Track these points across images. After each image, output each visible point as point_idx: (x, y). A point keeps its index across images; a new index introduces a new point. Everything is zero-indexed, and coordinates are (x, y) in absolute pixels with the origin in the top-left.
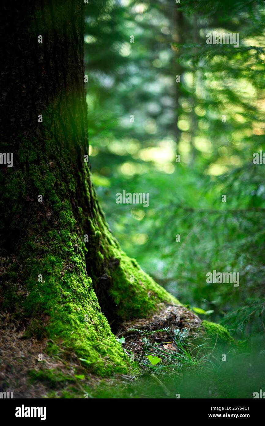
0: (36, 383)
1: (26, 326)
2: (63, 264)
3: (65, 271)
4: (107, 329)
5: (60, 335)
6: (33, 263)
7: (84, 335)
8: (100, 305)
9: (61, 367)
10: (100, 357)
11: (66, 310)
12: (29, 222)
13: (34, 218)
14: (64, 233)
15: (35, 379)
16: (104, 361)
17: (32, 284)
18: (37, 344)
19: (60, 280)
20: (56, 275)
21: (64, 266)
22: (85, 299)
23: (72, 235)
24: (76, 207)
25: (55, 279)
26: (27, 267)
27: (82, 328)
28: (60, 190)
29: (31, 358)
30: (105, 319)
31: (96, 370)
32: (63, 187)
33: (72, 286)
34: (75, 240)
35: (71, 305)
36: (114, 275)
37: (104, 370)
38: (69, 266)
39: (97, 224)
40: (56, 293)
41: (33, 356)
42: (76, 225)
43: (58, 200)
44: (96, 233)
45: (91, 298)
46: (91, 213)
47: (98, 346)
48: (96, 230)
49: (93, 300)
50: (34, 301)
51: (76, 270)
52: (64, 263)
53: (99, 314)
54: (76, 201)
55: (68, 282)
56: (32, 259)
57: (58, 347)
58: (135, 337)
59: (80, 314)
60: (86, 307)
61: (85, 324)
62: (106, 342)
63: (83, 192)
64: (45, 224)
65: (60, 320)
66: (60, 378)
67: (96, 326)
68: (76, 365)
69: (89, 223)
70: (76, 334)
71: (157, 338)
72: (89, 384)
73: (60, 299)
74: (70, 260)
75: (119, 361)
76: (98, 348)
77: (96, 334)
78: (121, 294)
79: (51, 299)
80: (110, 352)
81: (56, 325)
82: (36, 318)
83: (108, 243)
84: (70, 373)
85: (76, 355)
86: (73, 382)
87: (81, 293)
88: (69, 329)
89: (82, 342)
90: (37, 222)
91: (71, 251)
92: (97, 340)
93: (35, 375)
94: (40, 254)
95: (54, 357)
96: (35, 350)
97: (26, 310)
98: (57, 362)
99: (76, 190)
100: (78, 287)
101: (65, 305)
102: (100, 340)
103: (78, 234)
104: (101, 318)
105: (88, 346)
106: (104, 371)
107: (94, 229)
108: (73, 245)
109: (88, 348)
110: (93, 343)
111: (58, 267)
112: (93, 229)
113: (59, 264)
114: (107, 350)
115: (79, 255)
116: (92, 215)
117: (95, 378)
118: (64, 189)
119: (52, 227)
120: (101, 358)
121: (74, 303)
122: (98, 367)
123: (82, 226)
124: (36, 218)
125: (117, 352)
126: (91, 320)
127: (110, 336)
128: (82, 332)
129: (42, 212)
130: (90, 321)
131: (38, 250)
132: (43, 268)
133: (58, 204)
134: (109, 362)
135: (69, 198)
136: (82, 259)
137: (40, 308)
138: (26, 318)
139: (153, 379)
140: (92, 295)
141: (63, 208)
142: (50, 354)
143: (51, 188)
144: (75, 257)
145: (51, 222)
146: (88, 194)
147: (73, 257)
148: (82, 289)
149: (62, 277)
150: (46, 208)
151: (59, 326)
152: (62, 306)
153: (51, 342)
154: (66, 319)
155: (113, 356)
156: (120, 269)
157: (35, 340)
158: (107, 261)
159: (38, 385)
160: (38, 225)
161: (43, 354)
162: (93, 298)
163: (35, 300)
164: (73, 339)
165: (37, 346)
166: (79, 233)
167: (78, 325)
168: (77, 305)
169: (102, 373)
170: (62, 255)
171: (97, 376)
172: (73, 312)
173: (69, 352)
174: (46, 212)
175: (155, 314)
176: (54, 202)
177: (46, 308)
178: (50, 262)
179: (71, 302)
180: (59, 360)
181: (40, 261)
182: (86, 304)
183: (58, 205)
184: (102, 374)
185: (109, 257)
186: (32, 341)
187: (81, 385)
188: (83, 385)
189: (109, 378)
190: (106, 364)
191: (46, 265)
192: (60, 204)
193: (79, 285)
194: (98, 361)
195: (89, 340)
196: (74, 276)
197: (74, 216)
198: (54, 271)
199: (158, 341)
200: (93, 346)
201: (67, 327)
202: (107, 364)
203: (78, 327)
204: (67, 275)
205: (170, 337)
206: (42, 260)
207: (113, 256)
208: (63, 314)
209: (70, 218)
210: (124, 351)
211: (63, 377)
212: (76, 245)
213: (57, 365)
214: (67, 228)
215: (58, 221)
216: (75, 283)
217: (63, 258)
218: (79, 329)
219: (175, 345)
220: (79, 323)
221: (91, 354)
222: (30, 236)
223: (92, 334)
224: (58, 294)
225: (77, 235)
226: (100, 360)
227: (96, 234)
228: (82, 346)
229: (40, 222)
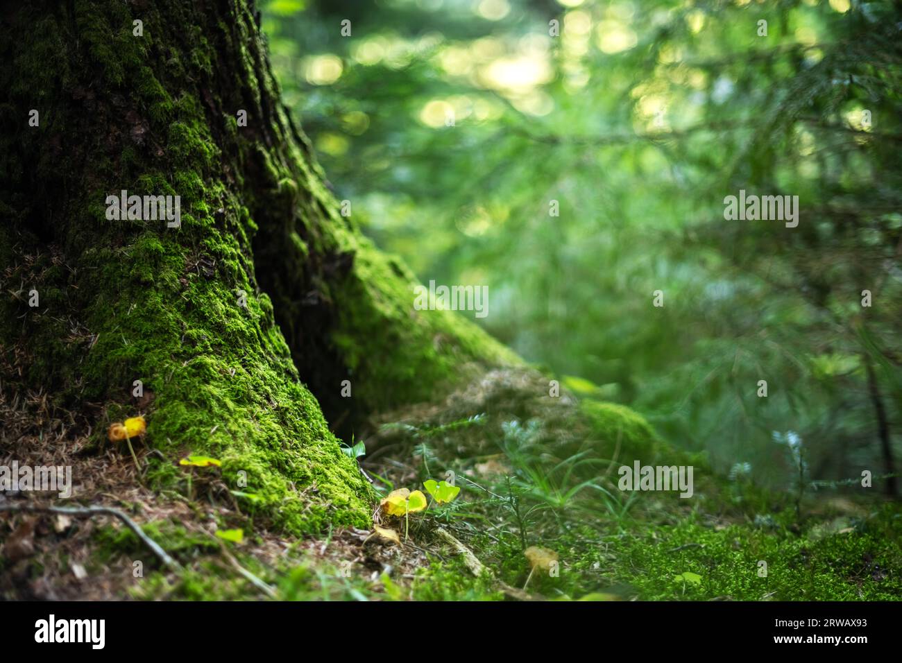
0: (115, 560)
1: (92, 424)
2: (183, 259)
3: (191, 276)
4: (314, 421)
5: (180, 437)
6: (104, 260)
7: (245, 434)
8: (295, 363)
9: (182, 516)
10: (294, 488)
11: (194, 375)
12: (86, 156)
13: (99, 144)
14: (185, 178)
15: (113, 550)
16: (303, 497)
17: (104, 315)
18: (122, 464)
19: (177, 299)
20: (167, 287)
21: (188, 265)
22: (252, 346)
23: (209, 185)
24: (216, 114)
25: (163, 296)
26: (88, 271)
27: (241, 417)
28: (168, 67)
29: (104, 499)
30: (309, 399)
31: (282, 522)
32: (176, 60)
33: (211, 315)
34: (217, 199)
35: (208, 360)
36: (342, 295)
37: (304, 520)
38: (203, 264)
39: (284, 164)
40: (167, 332)
41: (108, 494)
42: (218, 160)
43: (163, 92)
44: (282, 185)
45: (269, 346)
46: (266, 133)
47: (287, 462)
48: (281, 178)
49: (277, 353)
50: (109, 357)
51: (222, 273)
52: (188, 257)
53: (294, 386)
54: (216, 97)
55: (200, 305)
56: (99, 250)
57: (175, 467)
58: (401, 449)
59: (235, 384)
60: (253, 366)
61: (251, 408)
62: (311, 452)
63: (237, 75)
64: (130, 156)
65: (182, 400)
66: (177, 542)
67: (281, 413)
68: (225, 510)
69: (259, 158)
70: (225, 433)
71: (460, 449)
72: (258, 555)
73: (179, 346)
74: (204, 248)
75: (345, 498)
76: (287, 467)
77: (281, 432)
78: (362, 343)
79: (153, 349)
80: (321, 476)
81: (169, 412)
82: (117, 402)
83: (320, 214)
84: (206, 528)
85: (224, 486)
86: (213, 551)
87: (238, 330)
88: (205, 420)
89: (241, 451)
90: (107, 154)
91: (205, 224)
92: (284, 446)
93: (111, 539)
94: (119, 235)
95: (164, 493)
96: (114, 479)
97: (91, 383)
98: (172, 505)
99: (215, 68)
100: (229, 315)
101: (192, 361)
102: (292, 449)
103: (226, 184)
104: (298, 395)
105: (259, 463)
106: (304, 523)
107: (276, 173)
108: (211, 211)
109: (258, 467)
110: (273, 454)
111: (171, 268)
112: (271, 173)
113: (173, 258)
114: (313, 472)
115: (230, 237)
116: (268, 139)
117: (278, 542)
118: (177, 65)
119: (150, 165)
120: (294, 490)
121: (218, 356)
122: (287, 513)
123: (239, 164)
124: (104, 143)
125: (342, 477)
126: (268, 398)
127: (323, 438)
128: (239, 427)
129: (119, 127)
130: (265, 401)
131: (114, 226)
132: (130, 269)
133: (162, 105)
134: (317, 501)
135: (196, 89)
136: (241, 247)
137: (125, 373)
138: (91, 402)
139: (439, 540)
140: (274, 339)
141: (177, 114)
142: (154, 487)
143: (140, 61)
144: (217, 239)
145: (145, 152)
146: (252, 81)
147: (214, 241)
148: (239, 322)
149: (182, 290)
150: (129, 114)
151: (176, 416)
152: (185, 365)
153: (157, 456)
154: (196, 396)
155: (328, 485)
156: (355, 280)
157: (116, 456)
158: (319, 260)
159: (119, 564)
160: (112, 160)
161: (137, 487)
162: (275, 348)
163: (112, 354)
164: (216, 445)
165: (121, 470)
166: (230, 180)
167: (229, 410)
168: (229, 362)
169: (298, 527)
170: (180, 235)
171: (282, 535)
172: (215, 379)
173: (205, 479)
174: (129, 126)
175: (454, 390)
176: (152, 99)
177: (141, 371)
178: (148, 255)
179: (209, 354)
180: (179, 500)
181: (122, 253)
182: (255, 359)
183: (164, 107)
184: (298, 531)
185: (325, 249)
186: (107, 458)
187: (235, 555)
188: (241, 555)
189: (318, 539)
190: (309, 505)
191: (139, 263)
192: (169, 104)
193: (233, 310)
194: (287, 498)
195: (260, 447)
196: (218, 290)
197: (213, 136)
198: (161, 276)
199: (462, 456)
200: (272, 461)
201: (200, 417)
202: (311, 504)
203: (231, 415)
204: (197, 287)
205: (495, 445)
206: (127, 252)
207: (335, 245)
208: (188, 384)
209: (200, 141)
210: (362, 474)
211: (187, 540)
212: (220, 210)
213: (170, 511)
214: (192, 168)
215: (165, 149)
216: (220, 306)
217: (184, 244)
218: (232, 420)
219: (507, 462)
220: (231, 405)
221: (265, 481)
222: (92, 192)
223: (270, 433)
224: (173, 334)
225: (222, 185)
226: (292, 495)
227: (280, 187)
228: (240, 462)
229: (114, 153)
